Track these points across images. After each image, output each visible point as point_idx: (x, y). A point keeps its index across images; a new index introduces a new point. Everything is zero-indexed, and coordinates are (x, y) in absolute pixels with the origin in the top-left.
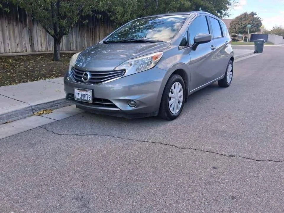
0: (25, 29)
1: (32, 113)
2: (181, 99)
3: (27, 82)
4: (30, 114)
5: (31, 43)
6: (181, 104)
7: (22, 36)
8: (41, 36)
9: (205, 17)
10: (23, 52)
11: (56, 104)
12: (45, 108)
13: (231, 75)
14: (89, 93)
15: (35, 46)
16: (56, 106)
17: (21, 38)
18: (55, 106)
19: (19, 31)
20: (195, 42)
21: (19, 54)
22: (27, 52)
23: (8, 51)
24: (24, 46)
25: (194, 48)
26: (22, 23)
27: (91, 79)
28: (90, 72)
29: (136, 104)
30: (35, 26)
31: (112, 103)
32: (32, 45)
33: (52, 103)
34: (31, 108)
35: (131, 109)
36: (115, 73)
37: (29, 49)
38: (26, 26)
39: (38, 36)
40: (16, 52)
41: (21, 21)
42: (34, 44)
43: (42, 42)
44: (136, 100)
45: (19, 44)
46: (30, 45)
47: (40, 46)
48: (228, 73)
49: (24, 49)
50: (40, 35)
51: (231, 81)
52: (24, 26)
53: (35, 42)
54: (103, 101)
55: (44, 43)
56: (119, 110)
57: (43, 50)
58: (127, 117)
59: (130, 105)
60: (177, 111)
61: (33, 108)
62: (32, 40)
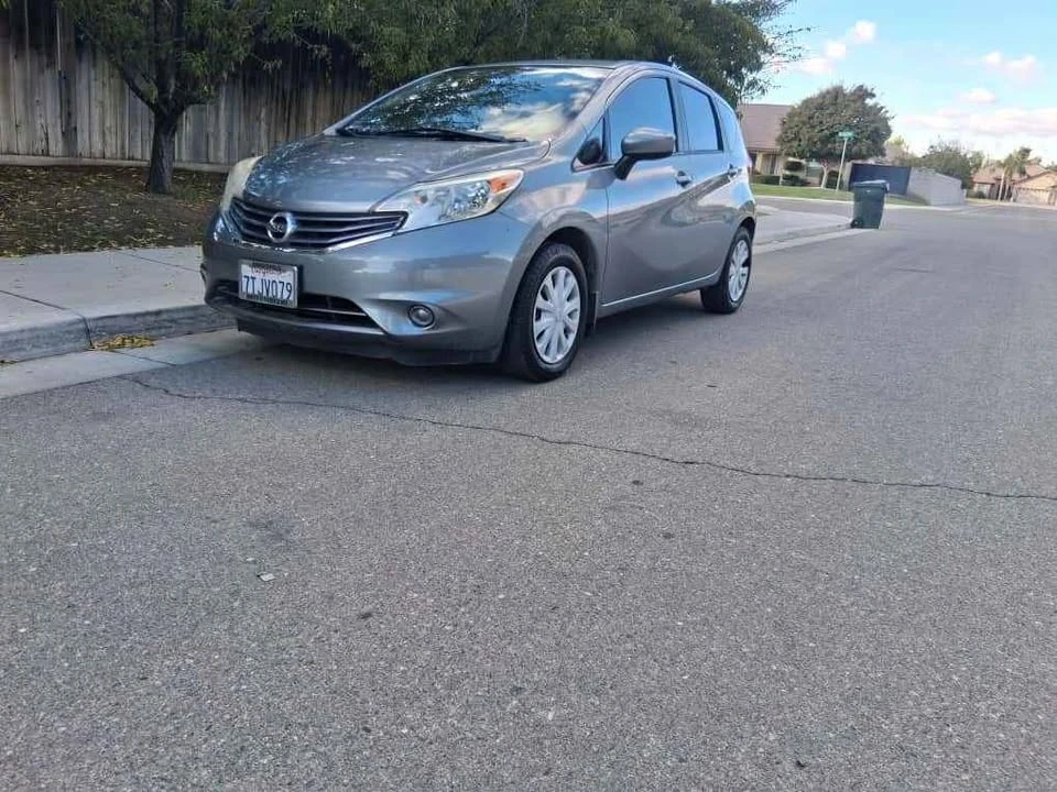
0: (48, 73)
1: (83, 342)
2: (574, 323)
3: (57, 250)
4: (77, 345)
5: (68, 124)
6: (572, 337)
7: (37, 98)
8: (102, 103)
9: (665, 81)
10: (34, 155)
12: (131, 332)
13: (743, 275)
14: (289, 277)
15: (79, 138)
16: (166, 327)
17: (30, 106)
18: (160, 328)
19: (25, 82)
20: (624, 154)
21: (19, 160)
22: (48, 155)
24: (40, 133)
25: (622, 171)
26: (40, 54)
27: (296, 234)
28: (295, 213)
29: (432, 319)
30: (84, 66)
31: (360, 310)
32: (69, 134)
33: (153, 318)
34: (81, 326)
35: (416, 331)
36: (372, 221)
37: (57, 147)
38: (51, 64)
39: (93, 103)
40: (9, 153)
41: (35, 46)
42: (75, 129)
43: (108, 124)
44: (435, 305)
45: (23, 128)
46: (63, 133)
47: (97, 138)
48: (732, 269)
49: (40, 146)
50: (100, 98)
51: (744, 293)
52: (45, 59)
53: (82, 122)
54: (330, 303)
55: (113, 130)
56: (381, 333)
57: (108, 154)
58: (402, 360)
59: (414, 318)
60: (560, 357)
61: (91, 325)
62: (69, 115)
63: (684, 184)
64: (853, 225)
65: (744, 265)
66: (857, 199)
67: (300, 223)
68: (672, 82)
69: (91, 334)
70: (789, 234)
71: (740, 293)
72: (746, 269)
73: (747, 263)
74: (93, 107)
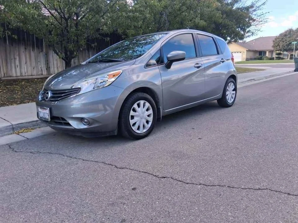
0: (41, 54)
1: (12, 132)
2: (151, 119)
3: (28, 102)
4: (10, 133)
5: (48, 66)
6: (150, 123)
7: (39, 60)
8: (57, 60)
9: (191, 35)
10: (38, 75)
11: (40, 124)
12: (27, 127)
13: (233, 94)
14: (47, 111)
15: (51, 69)
16: (39, 125)
17: (37, 62)
19: (35, 56)
20: (168, 61)
21: (34, 77)
22: (42, 75)
23: (24, 74)
24: (40, 69)
25: (168, 66)
26: (39, 49)
29: (89, 123)
30: (51, 51)
31: (66, 121)
32: (48, 69)
34: (11, 127)
37: (45, 73)
38: (42, 51)
39: (54, 60)
40: (31, 75)
41: (38, 47)
42: (50, 67)
43: (59, 65)
45: (35, 68)
46: (46, 69)
47: (56, 69)
49: (40, 73)
50: (56, 58)
52: (40, 50)
53: (51, 65)
54: (61, 120)
55: (60, 67)
56: (73, 128)
58: (84, 136)
60: (145, 131)
61: (14, 126)
62: (48, 64)
63: (198, 67)
64: (295, 71)
65: (233, 90)
66: (296, 62)
67: (53, 94)
68: (194, 34)
69: (14, 129)
70: (270, 76)
71: (233, 100)
72: (234, 92)
73: (235, 90)
74: (54, 61)
